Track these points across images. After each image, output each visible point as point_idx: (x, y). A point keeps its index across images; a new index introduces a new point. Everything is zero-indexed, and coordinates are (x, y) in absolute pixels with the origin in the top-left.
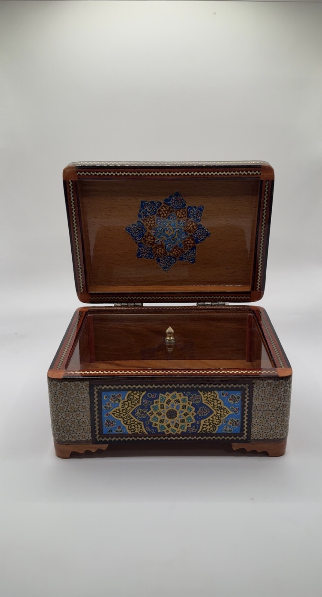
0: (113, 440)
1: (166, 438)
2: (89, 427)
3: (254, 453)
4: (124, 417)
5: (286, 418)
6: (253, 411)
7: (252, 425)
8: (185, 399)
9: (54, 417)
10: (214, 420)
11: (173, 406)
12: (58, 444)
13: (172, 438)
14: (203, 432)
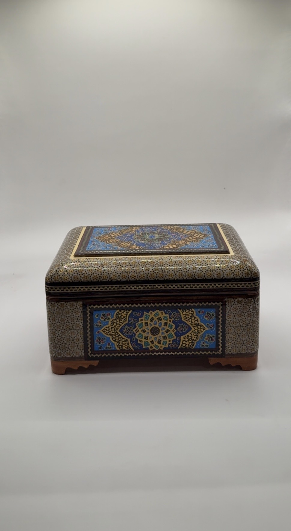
0: (103, 356)
1: (151, 354)
2: (82, 344)
3: (229, 367)
4: (113, 334)
5: (255, 333)
6: (227, 327)
7: (226, 340)
8: (166, 316)
9: (51, 336)
10: (193, 336)
11: (156, 323)
12: (55, 360)
13: (155, 353)
14: (183, 347)
